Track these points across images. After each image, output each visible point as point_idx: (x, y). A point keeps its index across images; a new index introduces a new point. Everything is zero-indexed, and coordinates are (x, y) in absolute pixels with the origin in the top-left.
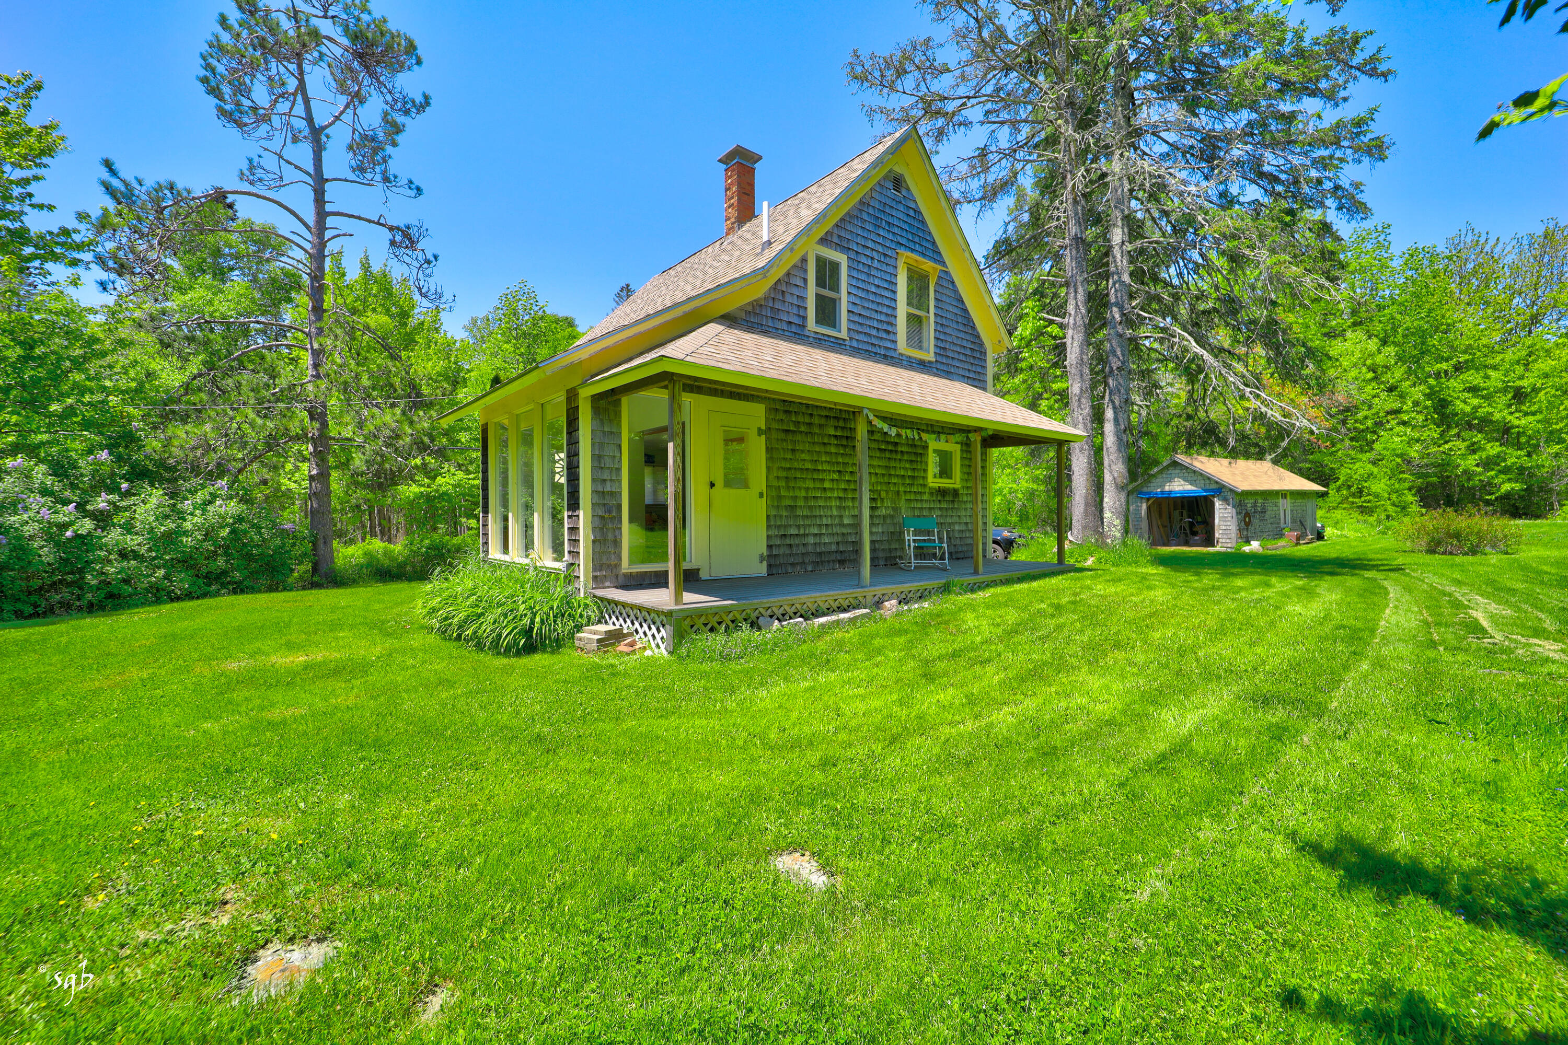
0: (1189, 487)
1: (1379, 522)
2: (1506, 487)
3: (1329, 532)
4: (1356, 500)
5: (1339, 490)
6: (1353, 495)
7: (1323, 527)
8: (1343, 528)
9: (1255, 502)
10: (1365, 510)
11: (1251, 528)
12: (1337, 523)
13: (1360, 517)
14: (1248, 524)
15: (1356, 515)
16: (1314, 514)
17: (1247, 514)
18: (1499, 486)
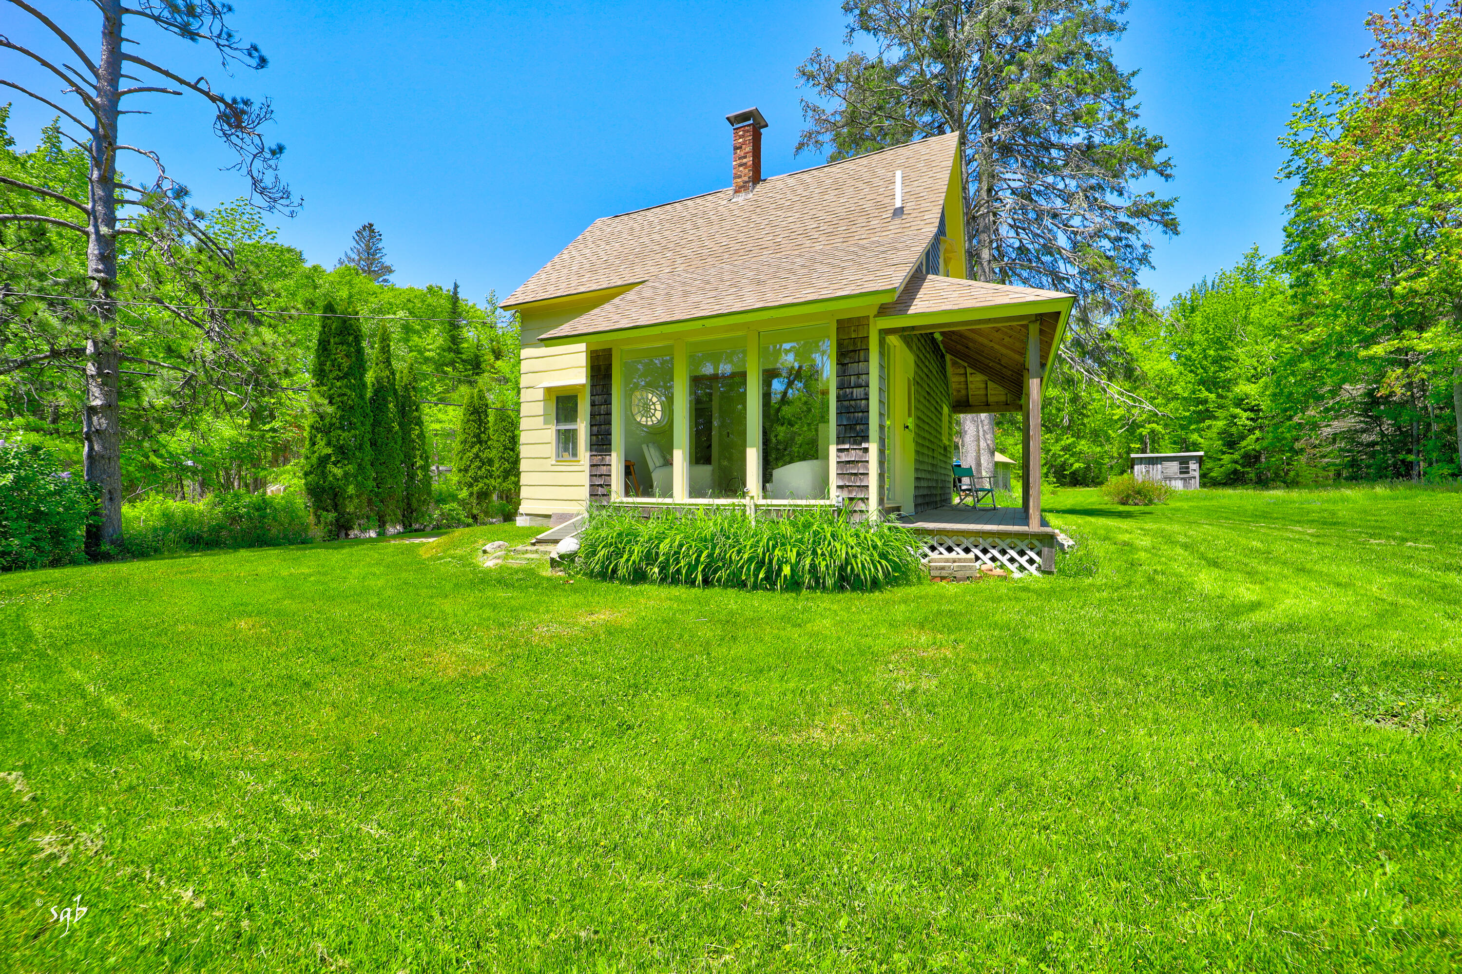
2: (1075, 465)
18: (1072, 465)
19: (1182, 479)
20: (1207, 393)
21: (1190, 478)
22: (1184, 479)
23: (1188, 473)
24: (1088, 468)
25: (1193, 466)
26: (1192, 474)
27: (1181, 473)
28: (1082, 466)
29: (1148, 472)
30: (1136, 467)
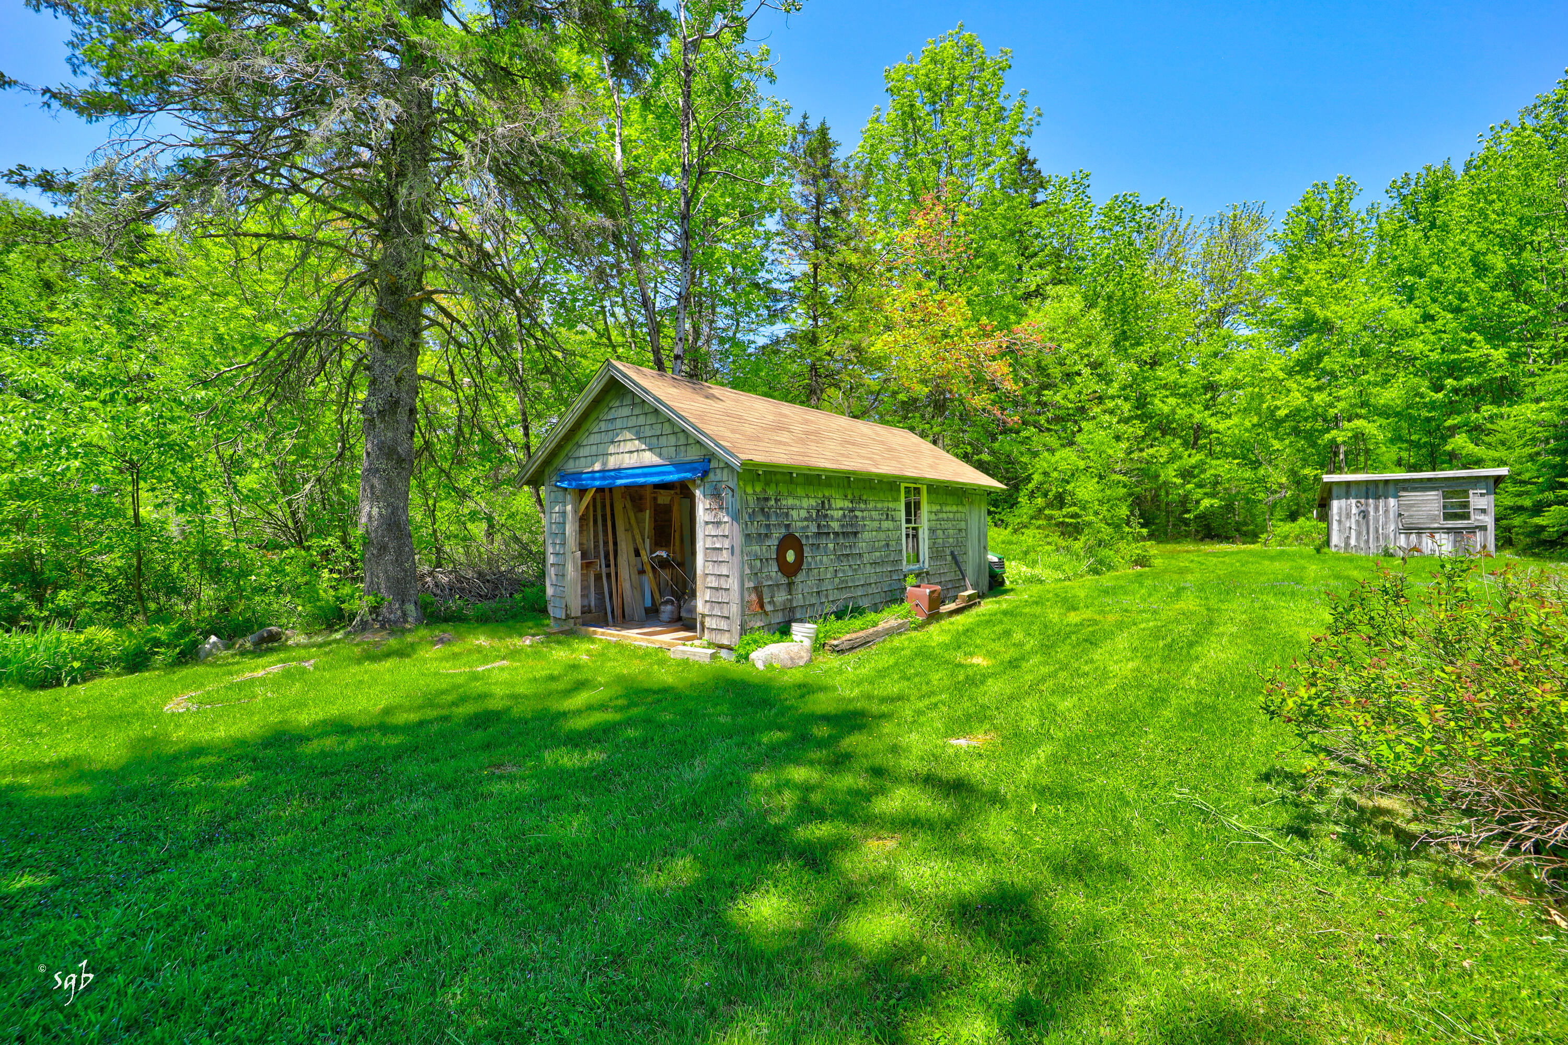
0: (649, 458)
1: (1090, 551)
2: (1206, 503)
3: (1013, 570)
4: (1055, 513)
5: (1032, 495)
6: (1050, 505)
7: (1001, 564)
8: (1034, 563)
9: (823, 507)
10: (1071, 530)
11: (805, 583)
12: (1026, 553)
13: (1062, 543)
14: (790, 571)
15: (1055, 538)
16: (982, 537)
17: (790, 541)
18: (1198, 502)
19: (1449, 530)
20: (1487, 349)
21: (1472, 530)
22: (1456, 531)
23: (1466, 516)
24: (1229, 507)
25: (1479, 500)
26: (1476, 519)
27: (1447, 517)
28: (1216, 502)
29: (1364, 514)
30: (1335, 504)
